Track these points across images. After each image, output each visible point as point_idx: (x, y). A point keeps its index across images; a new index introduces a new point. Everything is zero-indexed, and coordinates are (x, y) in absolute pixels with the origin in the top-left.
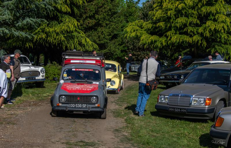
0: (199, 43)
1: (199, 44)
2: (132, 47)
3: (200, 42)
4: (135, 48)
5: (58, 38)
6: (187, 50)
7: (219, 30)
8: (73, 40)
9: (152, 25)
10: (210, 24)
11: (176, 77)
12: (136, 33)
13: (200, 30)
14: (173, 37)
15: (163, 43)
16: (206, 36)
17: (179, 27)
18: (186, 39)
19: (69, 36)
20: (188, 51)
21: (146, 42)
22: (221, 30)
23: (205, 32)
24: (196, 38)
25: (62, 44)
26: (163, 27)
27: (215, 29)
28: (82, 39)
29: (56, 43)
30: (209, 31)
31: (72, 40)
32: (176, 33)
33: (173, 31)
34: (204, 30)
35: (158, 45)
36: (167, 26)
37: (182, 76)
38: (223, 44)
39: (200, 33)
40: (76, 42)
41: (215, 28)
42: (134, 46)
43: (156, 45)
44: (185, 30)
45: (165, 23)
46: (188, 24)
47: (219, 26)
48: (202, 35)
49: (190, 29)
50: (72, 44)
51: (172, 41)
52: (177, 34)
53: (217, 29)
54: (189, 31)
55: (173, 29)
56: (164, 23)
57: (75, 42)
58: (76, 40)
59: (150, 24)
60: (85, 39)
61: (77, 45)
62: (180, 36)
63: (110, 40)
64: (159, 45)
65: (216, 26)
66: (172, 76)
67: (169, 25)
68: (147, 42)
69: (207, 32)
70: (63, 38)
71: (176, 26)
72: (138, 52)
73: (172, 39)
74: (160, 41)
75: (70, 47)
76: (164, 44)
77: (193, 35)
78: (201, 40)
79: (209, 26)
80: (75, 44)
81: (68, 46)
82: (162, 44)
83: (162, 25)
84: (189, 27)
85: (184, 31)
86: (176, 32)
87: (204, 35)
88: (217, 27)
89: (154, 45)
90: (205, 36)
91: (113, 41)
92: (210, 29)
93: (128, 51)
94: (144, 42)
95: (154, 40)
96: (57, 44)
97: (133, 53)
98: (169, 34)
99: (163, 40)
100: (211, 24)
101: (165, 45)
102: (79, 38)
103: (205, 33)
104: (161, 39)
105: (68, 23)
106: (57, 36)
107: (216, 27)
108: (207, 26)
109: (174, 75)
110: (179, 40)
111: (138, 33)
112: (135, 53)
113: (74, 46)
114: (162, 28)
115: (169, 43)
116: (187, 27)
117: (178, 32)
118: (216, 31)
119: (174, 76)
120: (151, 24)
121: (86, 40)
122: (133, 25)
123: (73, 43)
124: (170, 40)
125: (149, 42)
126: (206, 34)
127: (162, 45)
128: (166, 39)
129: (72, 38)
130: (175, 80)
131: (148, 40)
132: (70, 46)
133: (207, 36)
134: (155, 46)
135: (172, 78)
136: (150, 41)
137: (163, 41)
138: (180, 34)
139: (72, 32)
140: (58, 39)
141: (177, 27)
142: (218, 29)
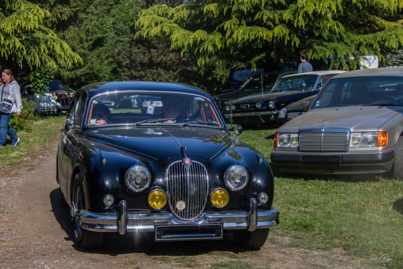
0: (286, 40)
1: (286, 42)
2: (128, 62)
3: (287, 38)
4: (134, 65)
5: (8, 43)
6: (261, 55)
7: (323, 13)
8: (37, 47)
9: (188, 11)
10: (304, 4)
11: (258, 106)
12: (162, 28)
13: (287, 15)
14: (236, 32)
15: (217, 44)
16: (298, 26)
17: (246, 11)
18: (261, 34)
19: (28, 40)
20: (263, 58)
21: (183, 43)
22: (326, 12)
23: (295, 18)
24: (280, 31)
25: (16, 57)
26: (216, 12)
27: (315, 13)
28: (55, 44)
29: (4, 53)
30: (303, 16)
31: (34, 48)
32: (240, 25)
33: (234, 19)
34: (294, 14)
35: (207, 49)
36: (223, 10)
37: (271, 102)
38: (325, 40)
39: (287, 21)
40: (44, 51)
41: (314, 11)
42: (130, 60)
43: (204, 48)
44: (257, 16)
45: (218, 6)
46: (263, 5)
47: (321, 5)
48: (289, 24)
49: (267, 14)
50: (36, 54)
51: (235, 39)
52: (243, 25)
53: (319, 11)
54: (265, 18)
55: (234, 17)
56: (216, 4)
57: (42, 50)
58: (42, 46)
59: (185, 9)
60: (61, 43)
61: (47, 56)
62: (250, 28)
63: (90, 50)
64: (211, 48)
65: (315, 5)
66: (250, 104)
67: (226, 9)
68: (186, 44)
69: (300, 18)
70: (18, 44)
71: (239, 10)
72: (139, 71)
73: (234, 36)
74: (211, 41)
75: (31, 60)
76: (219, 46)
77: (272, 27)
78: (290, 35)
79: (304, 7)
80: (42, 55)
81: (29, 58)
82: (214, 46)
83: (213, 10)
84: (264, 11)
85: (256, 18)
86: (240, 22)
87: (293, 24)
88: (317, 7)
89: (199, 49)
90: (295, 25)
91: (96, 52)
92: (306, 13)
93: (120, 70)
94: (180, 43)
95: (199, 40)
96: (6, 56)
97: (132, 74)
98: (229, 26)
99: (216, 38)
100: (306, 3)
101: (221, 47)
102: (49, 43)
103: (296, 21)
104: (211, 37)
105: (28, 14)
106: (7, 41)
107: (316, 9)
108: (300, 7)
109: (255, 101)
110: (248, 37)
111: (165, 27)
112: (134, 74)
113: (41, 59)
114: (214, 15)
115: (228, 42)
116: (261, 10)
117: (244, 22)
118: (317, 16)
119: (255, 103)
120: (187, 9)
121: (61, 46)
122: (151, 14)
123: (38, 54)
124: (229, 37)
125: (189, 44)
126: (298, 22)
127: (215, 48)
128: (220, 36)
129: (35, 42)
130: (258, 110)
131: (186, 40)
132: (33, 59)
133: (300, 25)
134: (201, 50)
135: (251, 107)
136: (191, 42)
137: (217, 40)
138: (248, 24)
139: (34, 32)
140: (9, 46)
141: (243, 12)
142: (321, 12)
